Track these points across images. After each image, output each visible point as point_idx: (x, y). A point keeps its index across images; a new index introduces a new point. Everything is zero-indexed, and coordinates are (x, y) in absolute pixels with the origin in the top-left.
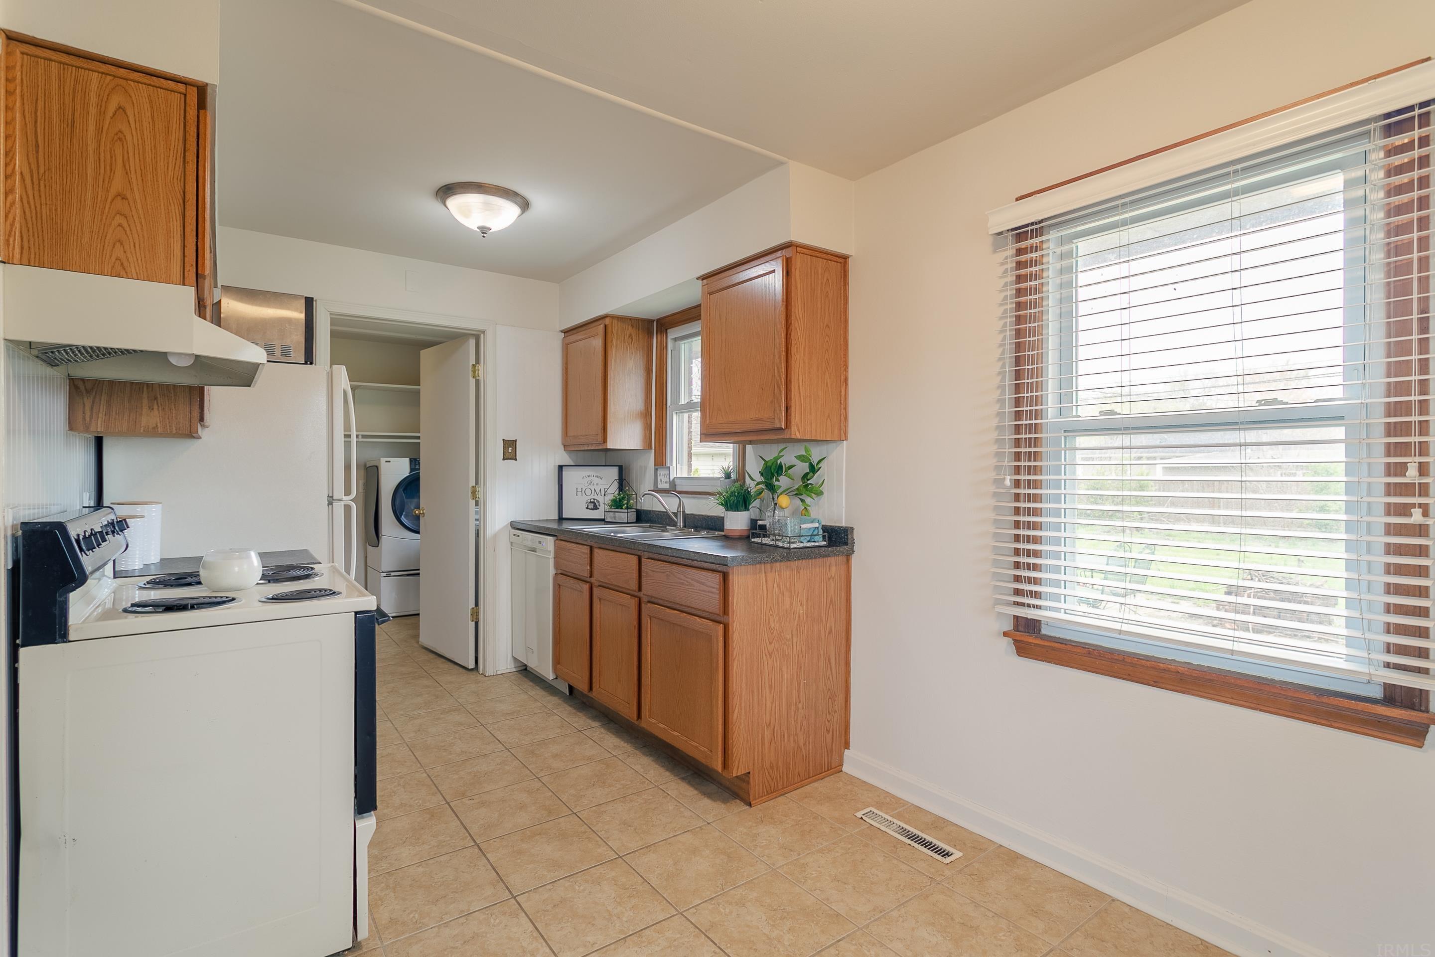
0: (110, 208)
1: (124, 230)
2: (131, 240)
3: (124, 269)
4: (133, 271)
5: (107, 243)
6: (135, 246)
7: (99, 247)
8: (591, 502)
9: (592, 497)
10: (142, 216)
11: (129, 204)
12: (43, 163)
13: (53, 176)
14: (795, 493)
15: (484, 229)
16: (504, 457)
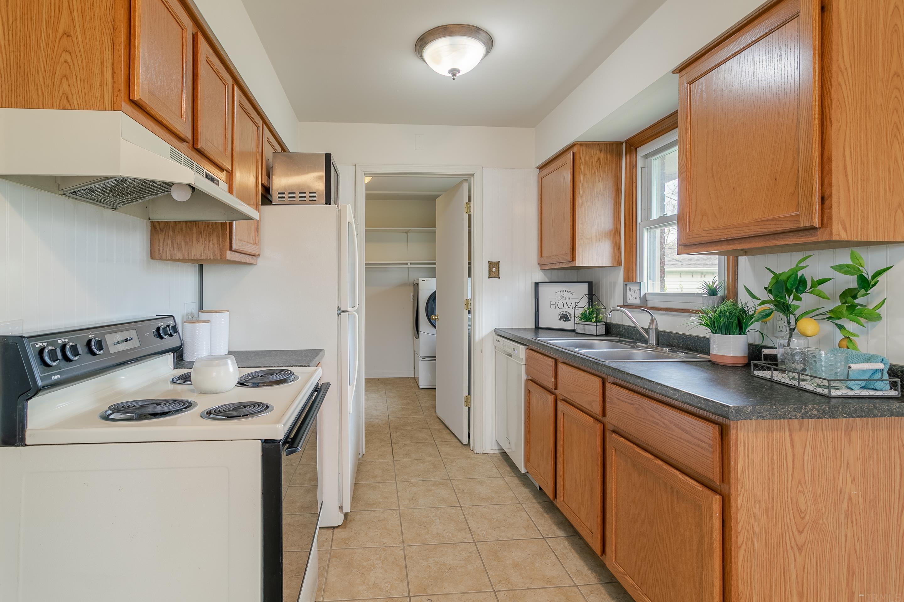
0: (58, 47)
1: (69, 65)
2: (74, 74)
3: (69, 102)
4: (76, 102)
5: (56, 80)
6: (76, 79)
7: (50, 83)
8: (563, 314)
9: (564, 310)
10: (82, 50)
11: (72, 41)
13: (18, 25)
15: (454, 72)
16: (489, 276)
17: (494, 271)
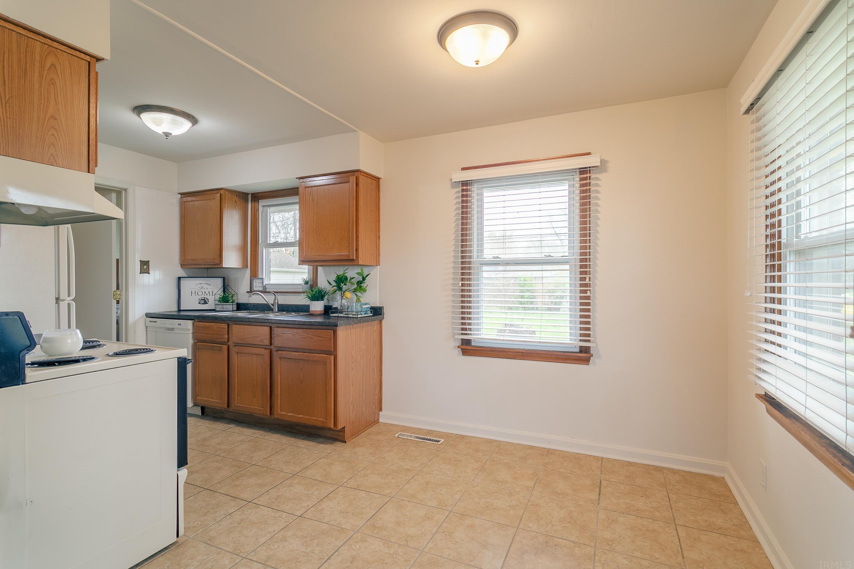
0: (47, 124)
1: (55, 138)
2: (59, 144)
3: (55, 161)
4: (60, 163)
5: (45, 145)
6: (61, 148)
7: (41, 147)
8: (202, 300)
9: (203, 296)
10: (65, 130)
11: (58, 123)
12: (8, 93)
13: (14, 101)
14: (352, 291)
15: (167, 135)
16: (141, 272)
17: (145, 268)
